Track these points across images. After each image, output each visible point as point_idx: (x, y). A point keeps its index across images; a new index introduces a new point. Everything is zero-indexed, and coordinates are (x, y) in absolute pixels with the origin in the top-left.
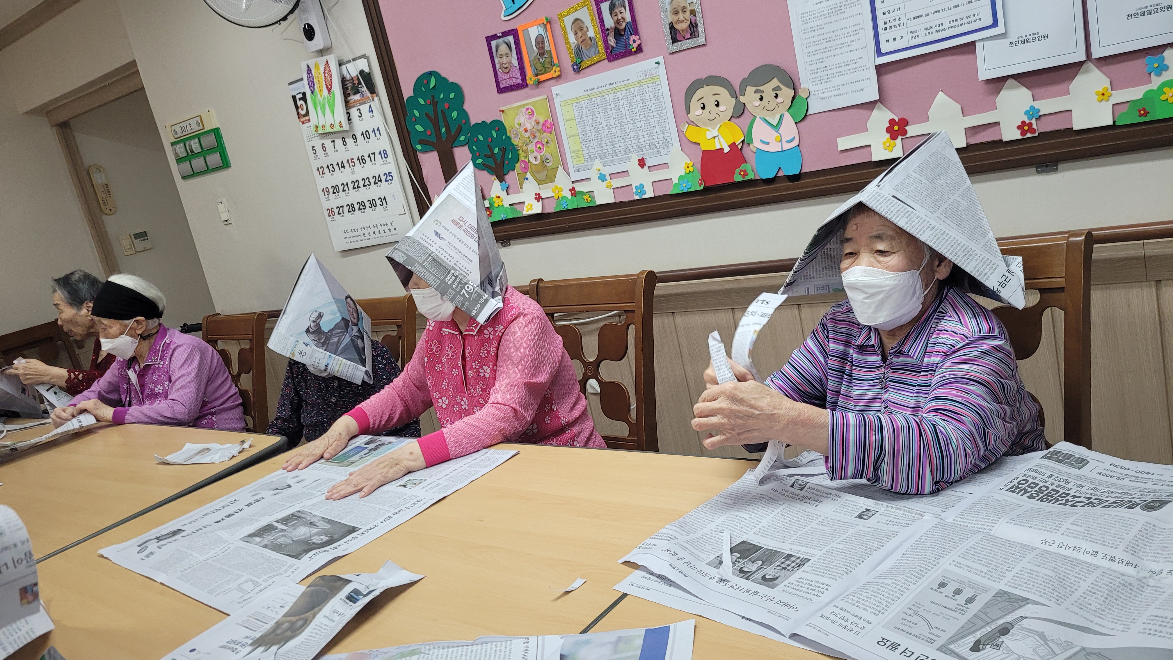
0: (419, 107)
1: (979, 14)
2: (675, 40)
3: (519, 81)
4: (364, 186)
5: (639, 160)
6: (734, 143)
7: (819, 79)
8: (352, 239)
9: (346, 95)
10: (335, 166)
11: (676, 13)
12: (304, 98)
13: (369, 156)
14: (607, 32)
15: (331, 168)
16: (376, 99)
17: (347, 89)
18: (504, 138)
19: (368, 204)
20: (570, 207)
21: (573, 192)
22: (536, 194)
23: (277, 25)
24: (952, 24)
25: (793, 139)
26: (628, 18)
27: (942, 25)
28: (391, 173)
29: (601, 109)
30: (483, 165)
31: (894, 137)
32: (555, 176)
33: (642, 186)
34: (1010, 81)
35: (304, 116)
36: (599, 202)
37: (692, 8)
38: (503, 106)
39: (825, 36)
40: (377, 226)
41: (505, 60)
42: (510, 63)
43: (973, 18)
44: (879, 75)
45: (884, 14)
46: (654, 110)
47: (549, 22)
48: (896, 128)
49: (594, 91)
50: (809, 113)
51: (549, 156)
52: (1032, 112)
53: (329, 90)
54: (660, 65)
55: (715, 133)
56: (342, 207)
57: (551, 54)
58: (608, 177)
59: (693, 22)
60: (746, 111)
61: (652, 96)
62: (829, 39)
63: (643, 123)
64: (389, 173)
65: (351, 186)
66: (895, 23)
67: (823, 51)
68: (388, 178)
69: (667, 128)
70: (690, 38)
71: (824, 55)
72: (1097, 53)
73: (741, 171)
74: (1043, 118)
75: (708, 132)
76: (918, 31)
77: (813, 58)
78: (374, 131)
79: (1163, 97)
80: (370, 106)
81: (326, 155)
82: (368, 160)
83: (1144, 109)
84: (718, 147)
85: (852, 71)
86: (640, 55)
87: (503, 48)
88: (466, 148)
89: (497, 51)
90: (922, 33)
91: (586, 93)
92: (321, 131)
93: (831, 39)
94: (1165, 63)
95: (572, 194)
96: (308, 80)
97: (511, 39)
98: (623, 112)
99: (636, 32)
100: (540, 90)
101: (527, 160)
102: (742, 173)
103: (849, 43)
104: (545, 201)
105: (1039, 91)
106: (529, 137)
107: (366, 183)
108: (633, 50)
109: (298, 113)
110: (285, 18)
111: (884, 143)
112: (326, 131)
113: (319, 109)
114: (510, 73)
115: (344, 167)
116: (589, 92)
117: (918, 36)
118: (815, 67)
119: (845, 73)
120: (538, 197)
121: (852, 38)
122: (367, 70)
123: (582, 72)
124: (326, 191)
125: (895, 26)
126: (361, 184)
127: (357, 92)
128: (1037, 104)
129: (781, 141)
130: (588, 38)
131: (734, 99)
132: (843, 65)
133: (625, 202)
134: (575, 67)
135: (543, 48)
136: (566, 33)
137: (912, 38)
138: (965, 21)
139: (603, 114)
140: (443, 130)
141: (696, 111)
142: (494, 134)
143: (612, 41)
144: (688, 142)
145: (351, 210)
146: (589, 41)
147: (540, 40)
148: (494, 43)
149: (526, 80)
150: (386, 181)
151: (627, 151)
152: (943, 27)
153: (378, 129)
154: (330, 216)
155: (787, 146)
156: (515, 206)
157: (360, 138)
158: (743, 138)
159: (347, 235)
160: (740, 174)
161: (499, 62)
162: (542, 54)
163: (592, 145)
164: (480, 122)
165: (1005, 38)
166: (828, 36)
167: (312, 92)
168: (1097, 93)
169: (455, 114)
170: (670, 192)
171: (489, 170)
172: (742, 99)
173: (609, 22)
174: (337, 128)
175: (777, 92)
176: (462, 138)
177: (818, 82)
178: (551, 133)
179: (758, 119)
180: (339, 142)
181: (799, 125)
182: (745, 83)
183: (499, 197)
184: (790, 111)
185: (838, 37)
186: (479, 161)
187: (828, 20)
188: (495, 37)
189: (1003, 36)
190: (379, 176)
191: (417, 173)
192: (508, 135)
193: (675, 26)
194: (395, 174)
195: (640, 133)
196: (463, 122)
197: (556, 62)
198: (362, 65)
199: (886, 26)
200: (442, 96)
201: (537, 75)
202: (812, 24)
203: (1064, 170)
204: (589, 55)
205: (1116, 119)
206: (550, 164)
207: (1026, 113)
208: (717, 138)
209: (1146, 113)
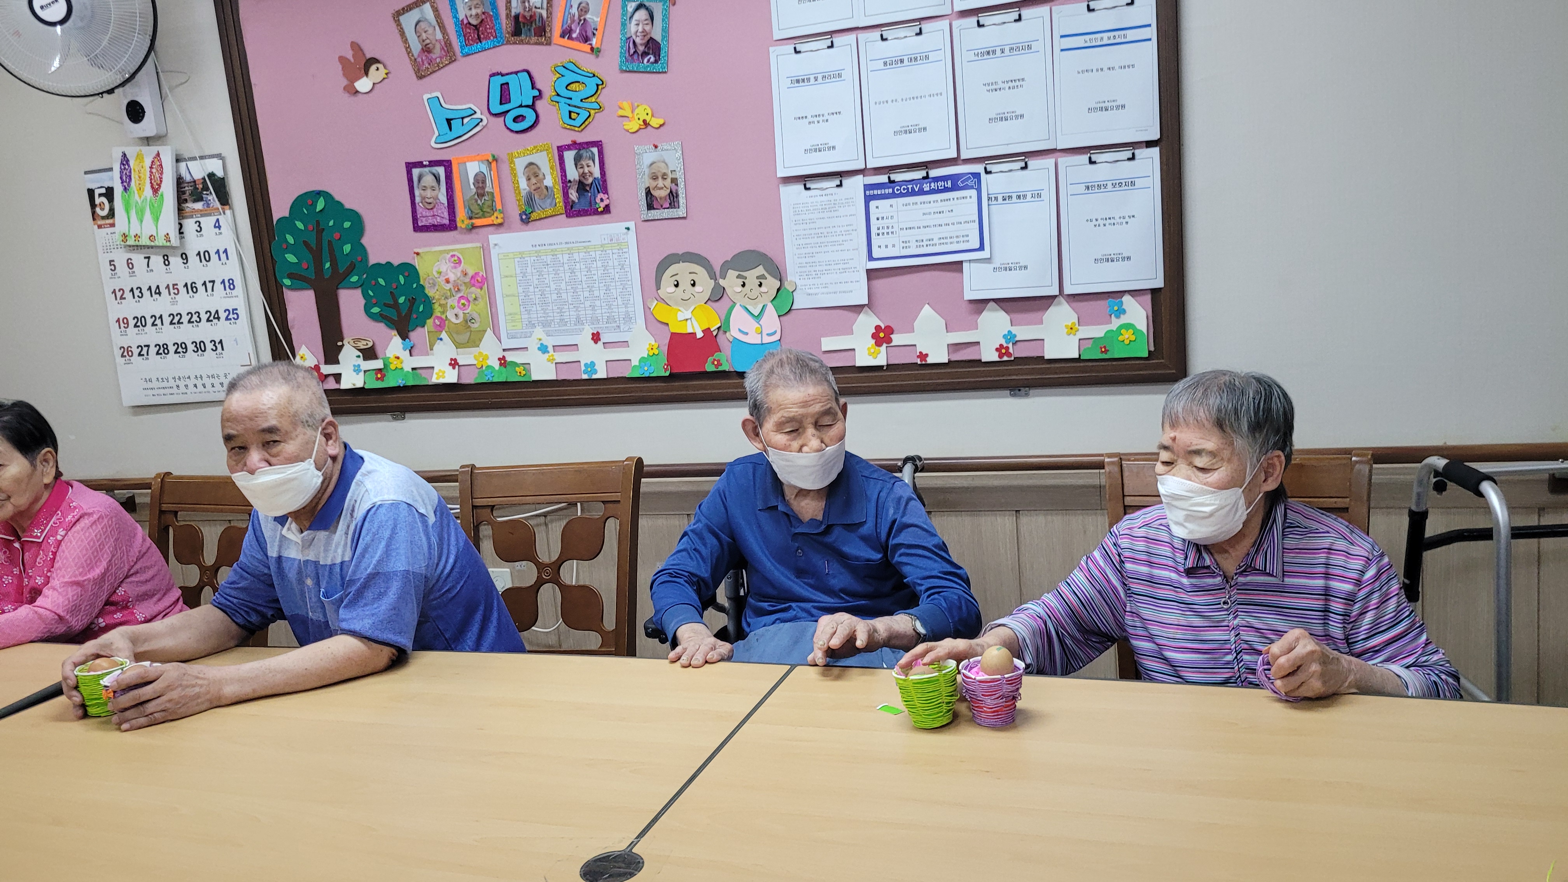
0: (294, 231)
1: (967, 236)
2: (650, 207)
3: (446, 222)
4: (189, 322)
5: (593, 334)
6: (709, 329)
7: (807, 273)
8: (155, 392)
9: (181, 201)
10: (145, 291)
11: (655, 178)
12: (109, 193)
13: (204, 284)
14: (569, 185)
15: (137, 293)
16: (228, 212)
17: (184, 193)
18: (415, 286)
19: (191, 347)
20: (495, 380)
21: (503, 361)
22: (451, 359)
23: (97, 97)
24: (942, 241)
25: (775, 332)
26: (597, 173)
27: (933, 240)
28: (236, 309)
29: (551, 269)
30: (381, 315)
31: (878, 344)
32: (481, 341)
33: (593, 364)
34: (992, 304)
35: (103, 218)
36: (535, 377)
37: (674, 176)
38: (420, 248)
39: (817, 231)
40: (201, 377)
41: (429, 193)
42: (437, 198)
43: (961, 239)
44: (869, 279)
45: (878, 219)
46: (617, 279)
47: (495, 160)
48: (882, 335)
49: (544, 247)
50: (793, 308)
51: (475, 316)
52: (1009, 336)
53: (155, 191)
54: (630, 231)
55: (688, 314)
56: (148, 346)
57: (493, 197)
58: (550, 349)
59: (674, 191)
60: (725, 295)
61: (616, 263)
62: (820, 235)
63: (602, 292)
64: (233, 310)
65: (167, 320)
66: (888, 231)
67: (813, 245)
68: (231, 316)
69: (631, 302)
70: (668, 208)
71: (814, 250)
72: (1068, 290)
73: (715, 360)
74: (1018, 343)
75: (679, 312)
76: (909, 242)
77: (803, 251)
78: (218, 252)
79: (1121, 338)
80: (218, 220)
81: (132, 274)
82: (201, 289)
83: (1105, 347)
84: (690, 330)
85: (841, 270)
86: (606, 216)
87: (429, 180)
88: (358, 293)
89: (419, 181)
90: (913, 244)
91: (534, 248)
92: (131, 242)
93: (823, 235)
94: (1124, 307)
95: (501, 364)
96: (121, 172)
97: (441, 170)
98: (579, 276)
99: (606, 192)
100: (473, 235)
101: (444, 317)
102: (716, 363)
103: (841, 242)
104: (461, 368)
105: (1018, 316)
106: (450, 290)
107: (194, 318)
108: (599, 210)
109: (94, 213)
110: (111, 91)
111: (869, 349)
112: (140, 243)
113: (133, 213)
114: (435, 210)
115: (159, 293)
116: (538, 248)
117: (910, 247)
118: (804, 260)
119: (835, 271)
120: (454, 363)
121: (844, 238)
122: (220, 174)
123: (530, 224)
124: (123, 322)
125: (888, 233)
126: (185, 319)
127: (199, 199)
128: (1015, 330)
129: (761, 332)
130: (543, 187)
131: (713, 281)
132: (833, 263)
133: (569, 381)
134: (524, 217)
135: (483, 188)
136: (515, 175)
137: (903, 248)
138: (955, 240)
139: (553, 276)
140: (328, 265)
141: (667, 288)
142: (402, 280)
143: (573, 195)
144: (655, 321)
145: (161, 351)
146: (545, 190)
147: (480, 178)
148: (416, 172)
149: (455, 221)
150: (227, 319)
151: (579, 321)
152: (933, 242)
153: (226, 251)
154: (123, 356)
155: (767, 340)
156: (419, 371)
157: (193, 258)
158: (719, 325)
159: (150, 385)
160: (713, 363)
161: (421, 195)
162: (481, 195)
163: (534, 309)
164: (384, 262)
165: (990, 263)
166: (819, 231)
167: (125, 189)
168: (1066, 326)
169: (347, 248)
170: (628, 375)
171: (387, 322)
172: (722, 282)
173: (573, 174)
174: (160, 241)
175: (762, 281)
176: (354, 279)
177: (806, 277)
178: (481, 288)
179: (737, 306)
180: (157, 260)
181: (781, 318)
182: (726, 266)
183: (398, 358)
184: (773, 302)
185: (830, 234)
186: (376, 310)
187: (821, 215)
188: (420, 164)
189: (988, 260)
190: (217, 312)
191: (278, 315)
192: (422, 283)
193: (652, 192)
194: (242, 312)
195: (598, 303)
196: (359, 258)
197: (499, 207)
198: (215, 167)
199: (878, 231)
200: (331, 223)
201: (471, 218)
202: (804, 217)
203: (1034, 396)
204: (543, 206)
205: (1081, 353)
206: (476, 325)
207: (1004, 336)
208: (689, 321)
209: (1106, 351)
